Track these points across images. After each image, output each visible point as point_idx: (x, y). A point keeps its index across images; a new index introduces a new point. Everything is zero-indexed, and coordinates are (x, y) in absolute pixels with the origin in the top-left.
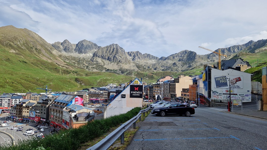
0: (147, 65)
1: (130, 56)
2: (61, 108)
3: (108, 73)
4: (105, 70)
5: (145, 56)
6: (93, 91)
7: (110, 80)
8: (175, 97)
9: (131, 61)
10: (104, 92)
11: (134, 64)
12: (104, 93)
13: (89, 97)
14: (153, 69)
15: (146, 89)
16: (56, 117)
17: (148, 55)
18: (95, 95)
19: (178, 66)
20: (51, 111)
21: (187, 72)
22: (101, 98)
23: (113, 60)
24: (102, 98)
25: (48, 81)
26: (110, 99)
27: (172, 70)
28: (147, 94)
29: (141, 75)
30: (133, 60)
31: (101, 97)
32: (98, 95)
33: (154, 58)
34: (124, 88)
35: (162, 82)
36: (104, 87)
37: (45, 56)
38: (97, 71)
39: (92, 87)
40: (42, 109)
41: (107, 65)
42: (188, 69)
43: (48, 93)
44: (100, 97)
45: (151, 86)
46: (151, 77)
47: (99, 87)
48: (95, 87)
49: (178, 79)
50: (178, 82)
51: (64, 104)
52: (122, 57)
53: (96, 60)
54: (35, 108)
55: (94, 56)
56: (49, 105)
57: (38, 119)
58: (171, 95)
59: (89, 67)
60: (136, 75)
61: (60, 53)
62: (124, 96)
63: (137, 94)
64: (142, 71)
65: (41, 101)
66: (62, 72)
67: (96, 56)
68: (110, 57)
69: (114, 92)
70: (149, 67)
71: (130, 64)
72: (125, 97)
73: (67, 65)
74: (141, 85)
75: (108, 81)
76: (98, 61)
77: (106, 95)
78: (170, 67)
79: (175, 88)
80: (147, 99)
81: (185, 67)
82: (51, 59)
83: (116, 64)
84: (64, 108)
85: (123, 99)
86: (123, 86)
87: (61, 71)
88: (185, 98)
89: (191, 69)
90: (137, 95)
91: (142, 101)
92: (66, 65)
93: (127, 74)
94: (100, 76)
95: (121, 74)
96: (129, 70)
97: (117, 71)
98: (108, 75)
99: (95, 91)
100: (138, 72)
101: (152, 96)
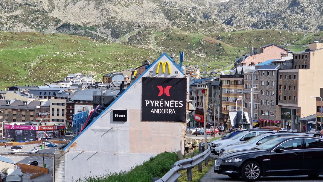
0: (201, 8)
3: (64, 36)
4: (55, 27)
6: (16, 101)
7: (72, 60)
8: (295, 118)
10: (53, 104)
11: (155, 6)
12: (52, 107)
14: (222, 21)
15: (198, 90)
18: (23, 113)
19: (306, 10)
22: (43, 124)
24: (48, 124)
26: (75, 126)
27: (285, 26)
28: (200, 107)
29: (179, 43)
31: (44, 121)
32: (32, 113)
34: (122, 88)
35: (253, 68)
36: (53, 86)
38: (29, 30)
39: (11, 85)
41: (62, 9)
44: (39, 121)
45: (216, 80)
47: (35, 84)
49: (308, 56)
50: (307, 66)
58: (283, 110)
60: (164, 44)
62: (120, 117)
63: (167, 107)
64: (183, 29)
69: (89, 103)
70: (206, 16)
71: (140, 4)
72: (124, 120)
74: (181, 76)
75: (65, 66)
77: (61, 112)
78: (279, 15)
79: (295, 87)
80: (199, 124)
83: (93, 4)
85: (119, 126)
86: (117, 80)
90: (166, 111)
91: (183, 133)
93: (130, 39)
94: (37, 47)
95: (110, 39)
96: (139, 26)
97: (96, 31)
98: (64, 44)
99: (24, 98)
100: (171, 32)
101: (219, 116)
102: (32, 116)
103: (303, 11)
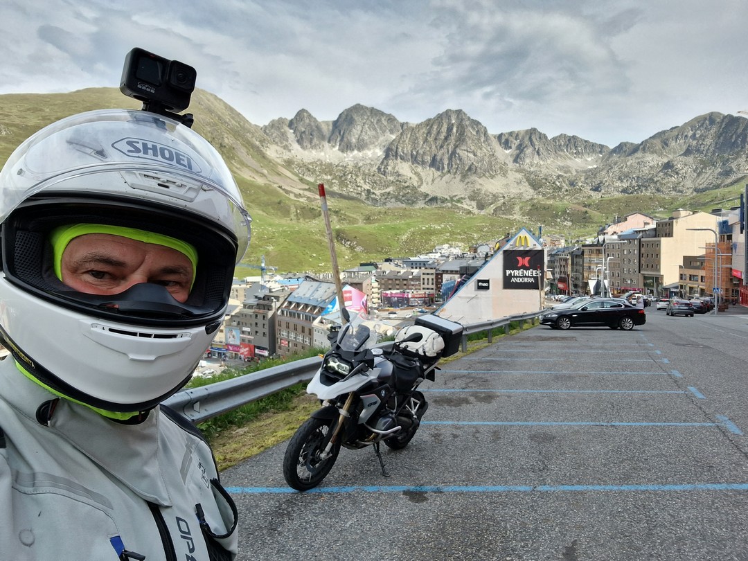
0: (567, 175)
1: (506, 149)
2: (306, 319)
3: (432, 209)
4: (424, 201)
5: (560, 146)
6: (391, 271)
7: (441, 232)
8: (658, 286)
9: (511, 165)
10: (424, 274)
11: (519, 176)
12: (422, 276)
13: (379, 289)
14: (589, 188)
16: (296, 345)
17: (569, 140)
18: (397, 282)
19: (681, 172)
20: (280, 328)
21: (714, 195)
22: (415, 292)
23: (448, 164)
24: (420, 292)
25: (260, 243)
26: (444, 294)
27: (658, 190)
28: (563, 276)
29: (544, 212)
30: (515, 161)
31: (416, 289)
32: (405, 282)
33: (591, 147)
34: (486, 259)
35: (615, 237)
36: (423, 258)
37: (247, 166)
38: (400, 205)
39: (386, 257)
40: (256, 324)
41: (430, 183)
42: (719, 182)
43: (267, 278)
44: (411, 289)
45: (578, 249)
46: (582, 219)
47: (406, 256)
48: (396, 256)
49: (671, 225)
50: (670, 234)
51: (315, 307)
52: (478, 154)
53: (394, 168)
54: (237, 320)
55: (387, 156)
56: (273, 311)
57: (247, 349)
58: (645, 278)
59: (373, 193)
60: (529, 214)
61: (286, 156)
62: (483, 286)
63: (526, 276)
64: (548, 198)
65: (253, 301)
66: (297, 212)
67: (393, 156)
68: (438, 158)
69: (456, 272)
70: (572, 184)
71: (505, 175)
72: (487, 288)
73: (309, 190)
74: (539, 248)
75: (433, 238)
76: (401, 171)
77: (430, 281)
78: (650, 179)
79: (658, 255)
80: (561, 292)
81: (710, 176)
82: (263, 175)
83: (458, 177)
84: (314, 319)
85: (482, 293)
86: (483, 250)
87: (293, 209)
88: (691, 288)
89: (732, 184)
90: (526, 280)
92: (305, 190)
93: (495, 210)
94: (408, 221)
95: (476, 211)
96: (504, 197)
97: (462, 203)
98: (432, 217)
99: (397, 269)
100: (535, 201)
101: (580, 284)
102: (405, 285)
103: (677, 173)
